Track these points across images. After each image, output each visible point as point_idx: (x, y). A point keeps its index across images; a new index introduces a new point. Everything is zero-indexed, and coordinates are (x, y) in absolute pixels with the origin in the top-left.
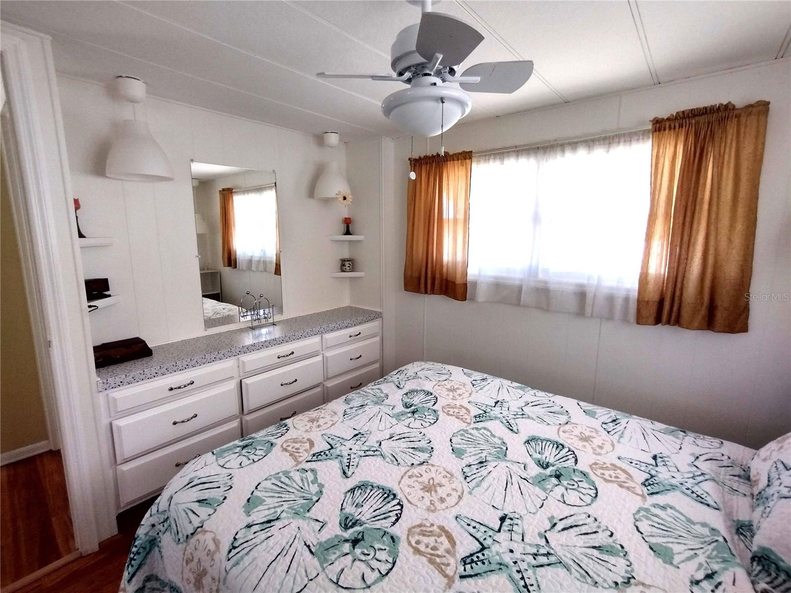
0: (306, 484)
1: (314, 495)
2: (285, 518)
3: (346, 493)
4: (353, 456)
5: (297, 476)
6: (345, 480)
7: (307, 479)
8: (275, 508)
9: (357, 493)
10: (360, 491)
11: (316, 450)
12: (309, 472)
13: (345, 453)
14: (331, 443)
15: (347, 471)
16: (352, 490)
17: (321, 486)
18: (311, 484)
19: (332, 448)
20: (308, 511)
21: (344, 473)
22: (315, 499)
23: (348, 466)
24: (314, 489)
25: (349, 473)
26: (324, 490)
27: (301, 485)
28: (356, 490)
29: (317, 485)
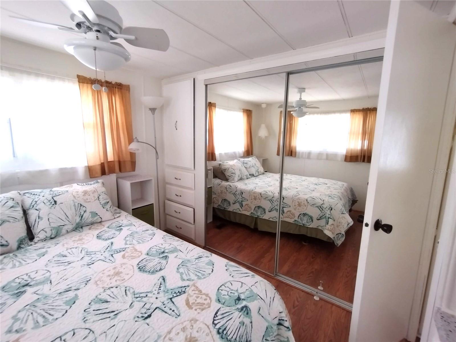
0: (186, 272)
1: (181, 267)
2: (193, 259)
3: (164, 269)
4: (156, 292)
5: (193, 277)
6: (163, 275)
7: (186, 275)
8: (199, 262)
9: (159, 268)
10: (157, 270)
11: (184, 297)
12: (186, 279)
13: (162, 294)
14: (172, 304)
15: (162, 281)
16: (161, 269)
17: (178, 272)
18: (184, 272)
19: (171, 299)
20: (183, 262)
21: (164, 279)
22: (180, 266)
23: (161, 284)
24: (181, 270)
25: (161, 280)
26: (176, 270)
27: (189, 272)
28: (159, 270)
29: (180, 272)
